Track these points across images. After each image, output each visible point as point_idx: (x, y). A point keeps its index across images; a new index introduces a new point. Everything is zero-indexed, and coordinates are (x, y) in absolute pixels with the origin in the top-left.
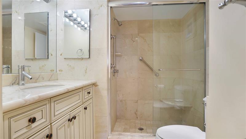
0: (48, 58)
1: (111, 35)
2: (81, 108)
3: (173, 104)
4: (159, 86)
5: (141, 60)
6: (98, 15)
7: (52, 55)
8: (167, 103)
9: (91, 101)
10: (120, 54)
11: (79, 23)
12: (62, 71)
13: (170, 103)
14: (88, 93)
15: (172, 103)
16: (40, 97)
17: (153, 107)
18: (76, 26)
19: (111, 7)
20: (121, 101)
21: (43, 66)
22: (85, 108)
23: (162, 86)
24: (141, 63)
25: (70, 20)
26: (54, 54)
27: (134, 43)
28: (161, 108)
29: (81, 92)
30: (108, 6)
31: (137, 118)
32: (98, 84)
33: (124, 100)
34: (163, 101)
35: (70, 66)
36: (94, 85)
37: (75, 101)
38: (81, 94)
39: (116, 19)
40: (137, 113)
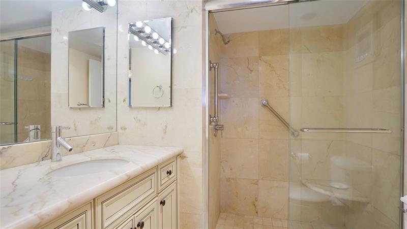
0: (104, 106)
1: (210, 62)
2: (155, 204)
3: (327, 193)
4: (299, 154)
5: (264, 106)
6: (186, 27)
7: (109, 101)
8: (316, 189)
9: (173, 186)
10: (226, 95)
11: (155, 42)
12: (125, 129)
13: (322, 191)
14: (168, 173)
15: (326, 190)
16: (71, 203)
17: (289, 199)
19: (209, 11)
20: (228, 180)
21: (96, 120)
22: (161, 203)
23: (305, 155)
24: (264, 110)
25: (141, 38)
26: (113, 100)
27: (253, 73)
28: (302, 202)
29: (154, 173)
30: (204, 10)
31: (257, 213)
32: (186, 154)
33: (233, 179)
34: (308, 185)
35: (140, 120)
36: (180, 156)
37: (142, 192)
38: (153, 177)
39: (219, 32)
40: (256, 203)
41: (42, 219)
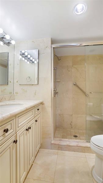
0: (8, 84)
1: (54, 68)
2: (34, 121)
3: (100, 118)
4: (89, 104)
5: (75, 85)
6: (44, 53)
7: (10, 82)
8: (96, 117)
9: (39, 115)
10: (59, 80)
12: (17, 93)
13: (98, 117)
14: (38, 109)
15: (100, 117)
16: (11, 115)
18: (26, 61)
19: (54, 48)
20: (60, 115)
21: (4, 90)
22: (36, 121)
23: (91, 104)
24: (74, 87)
25: (23, 57)
26: (12, 81)
27: (70, 72)
28: (90, 121)
30: (51, 47)
31: (72, 128)
32: (44, 103)
33: (62, 114)
34: (92, 115)
35: (24, 90)
36: (42, 103)
38: (33, 110)
39: (56, 56)
40: (71, 124)
41: (4, 118)
